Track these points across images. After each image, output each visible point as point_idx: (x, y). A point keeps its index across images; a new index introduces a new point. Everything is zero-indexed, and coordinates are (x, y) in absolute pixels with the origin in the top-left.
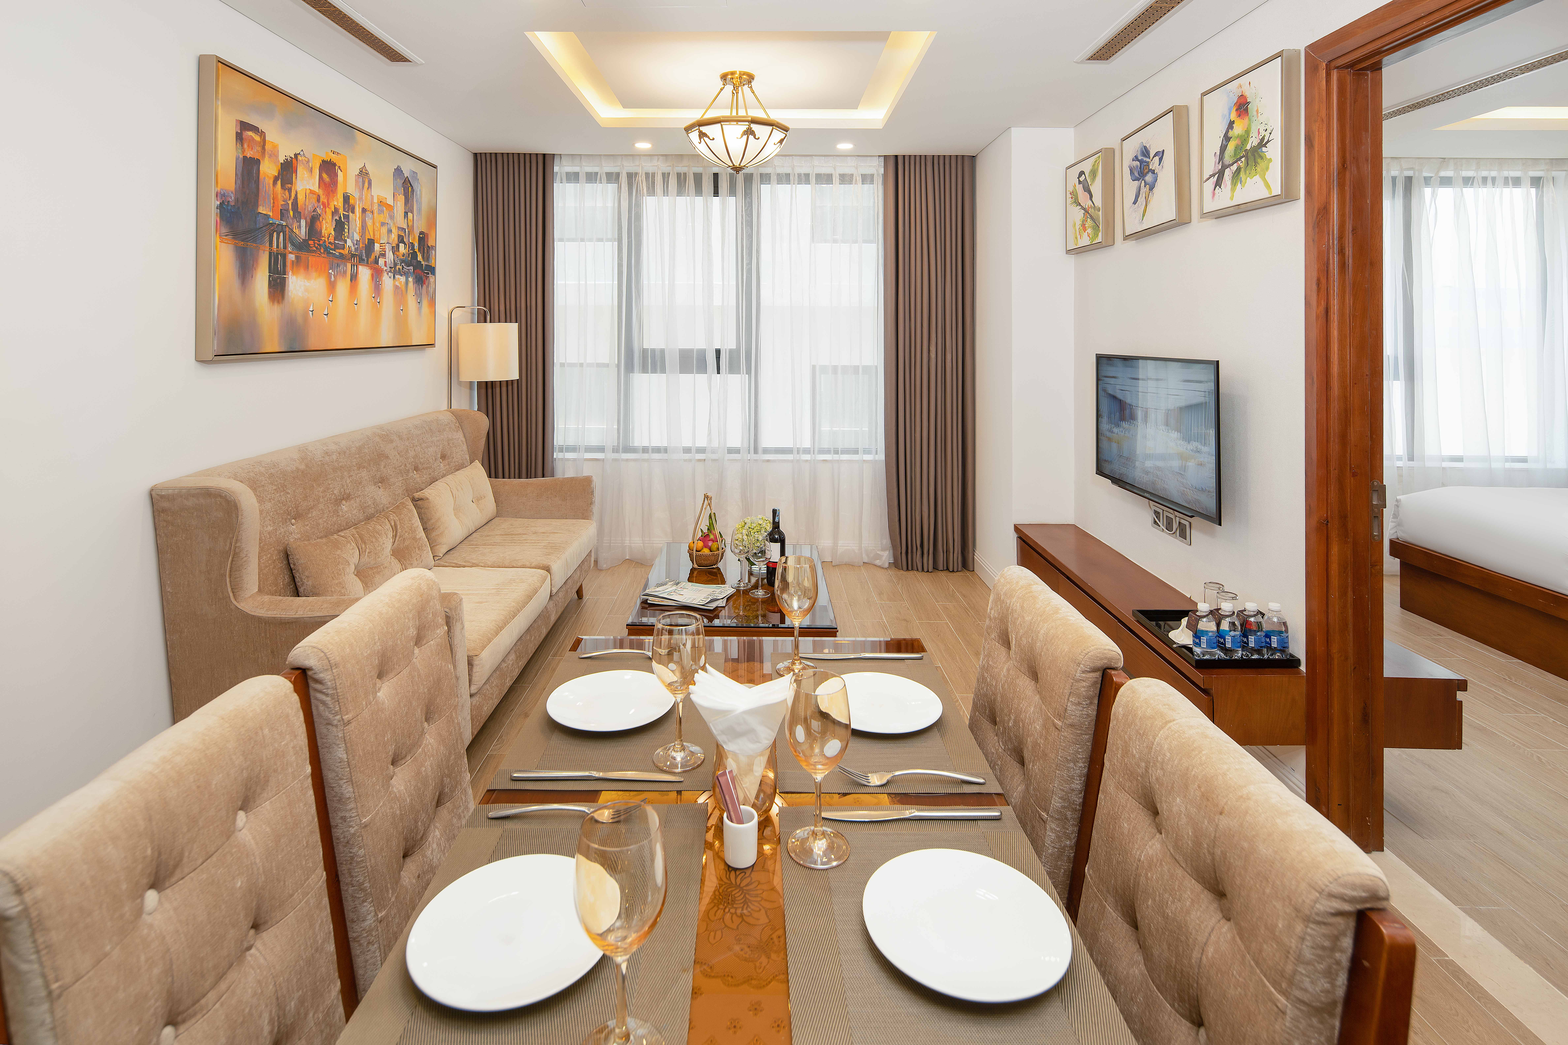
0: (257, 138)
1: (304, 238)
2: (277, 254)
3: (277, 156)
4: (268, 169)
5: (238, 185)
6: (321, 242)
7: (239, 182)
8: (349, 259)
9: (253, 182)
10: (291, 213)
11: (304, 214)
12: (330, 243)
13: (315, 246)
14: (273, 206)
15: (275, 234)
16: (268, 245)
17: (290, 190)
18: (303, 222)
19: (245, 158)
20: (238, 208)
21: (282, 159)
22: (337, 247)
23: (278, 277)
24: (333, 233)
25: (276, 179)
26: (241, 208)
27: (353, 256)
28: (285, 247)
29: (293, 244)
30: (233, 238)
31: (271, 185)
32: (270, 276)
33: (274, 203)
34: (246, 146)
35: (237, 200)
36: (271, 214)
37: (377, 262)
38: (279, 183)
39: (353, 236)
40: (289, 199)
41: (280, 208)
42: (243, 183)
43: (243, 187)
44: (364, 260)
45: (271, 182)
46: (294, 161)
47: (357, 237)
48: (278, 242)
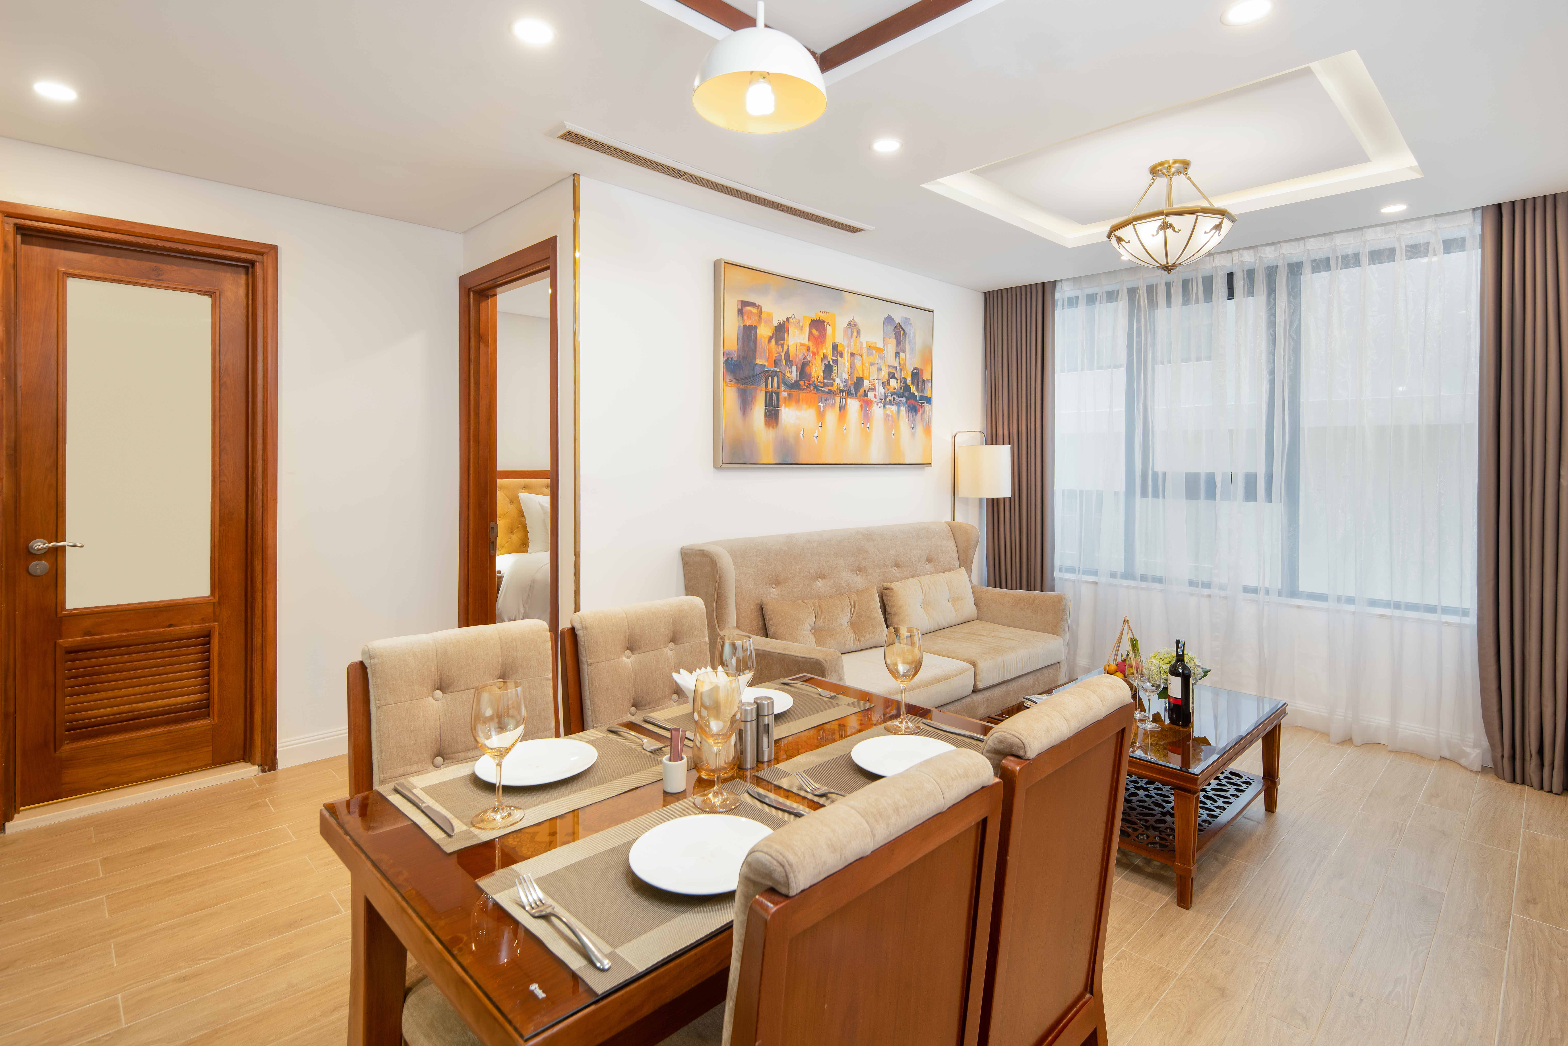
0: (754, 310)
1: (795, 380)
2: (772, 393)
3: (771, 321)
4: (764, 332)
5: (739, 346)
6: (811, 382)
7: (740, 343)
8: (838, 394)
9: (752, 342)
10: (784, 362)
11: (795, 362)
12: (819, 382)
13: (805, 385)
14: (768, 358)
15: (770, 378)
16: (764, 386)
17: (783, 345)
18: (794, 368)
19: (745, 326)
20: (740, 362)
21: (775, 323)
22: (825, 385)
23: (772, 410)
24: (822, 374)
25: (770, 339)
26: (742, 362)
27: (842, 391)
28: (778, 387)
29: (785, 384)
30: (736, 383)
31: (767, 343)
32: (766, 409)
33: (769, 356)
34: (745, 317)
35: (739, 356)
36: (766, 364)
37: (866, 395)
38: (773, 341)
39: (842, 376)
40: (782, 352)
41: (774, 359)
42: (743, 344)
43: (743, 347)
44: (852, 394)
45: (767, 341)
46: (786, 323)
47: (845, 376)
48: (772, 383)
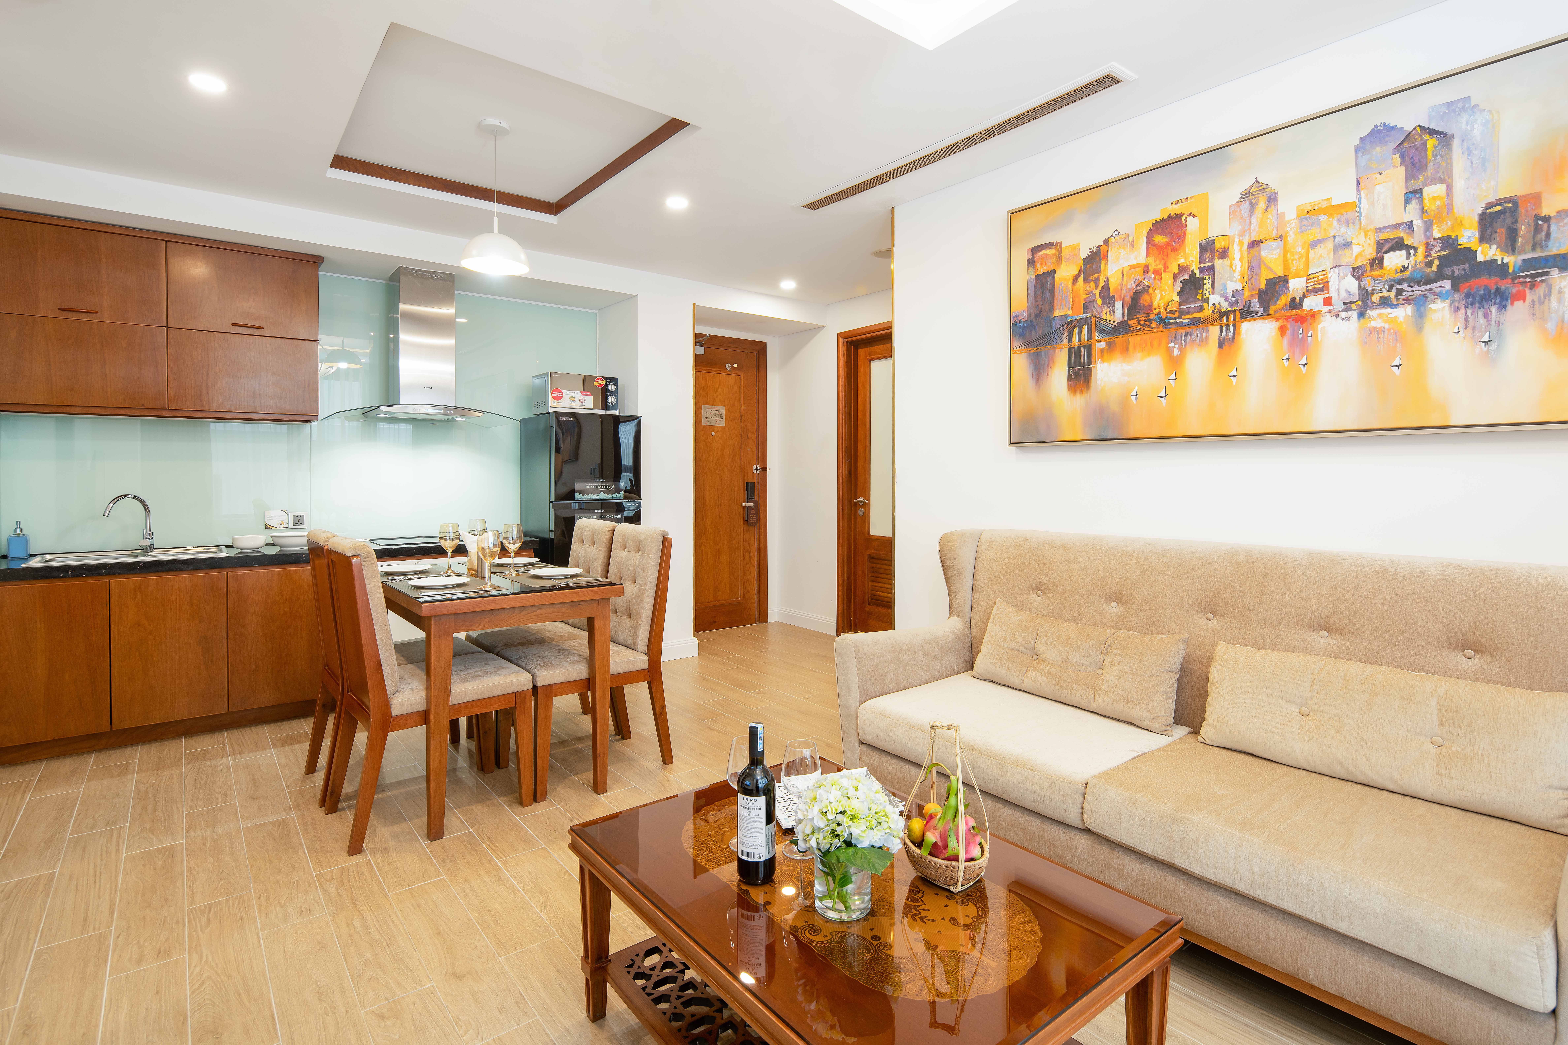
0: (1051, 252)
1: (1121, 320)
2: (1079, 348)
3: (1077, 255)
4: (1065, 272)
5: (1030, 303)
6: (1152, 316)
7: (1031, 299)
8: (1214, 321)
9: (1048, 292)
10: (1099, 302)
11: (1120, 296)
12: (1170, 312)
13: (1139, 324)
14: (1073, 305)
15: (1076, 330)
16: (1066, 342)
17: (1097, 280)
18: (1118, 305)
19: (1037, 277)
20: (1031, 321)
21: (1084, 255)
22: (1182, 313)
23: (1080, 370)
24: (1176, 298)
25: (1076, 279)
26: (1034, 321)
27: (1227, 314)
28: (1090, 338)
29: (1102, 331)
30: (1026, 347)
31: (1070, 286)
32: (1069, 371)
33: (1073, 301)
34: (1038, 266)
35: (1029, 315)
36: (1070, 312)
37: (1295, 304)
38: (1081, 280)
39: (1225, 287)
40: (1096, 289)
41: (1082, 302)
42: (1035, 298)
43: (1036, 301)
44: (1255, 312)
45: (1070, 283)
46: (1103, 249)
47: (1234, 285)
48: (1080, 336)
